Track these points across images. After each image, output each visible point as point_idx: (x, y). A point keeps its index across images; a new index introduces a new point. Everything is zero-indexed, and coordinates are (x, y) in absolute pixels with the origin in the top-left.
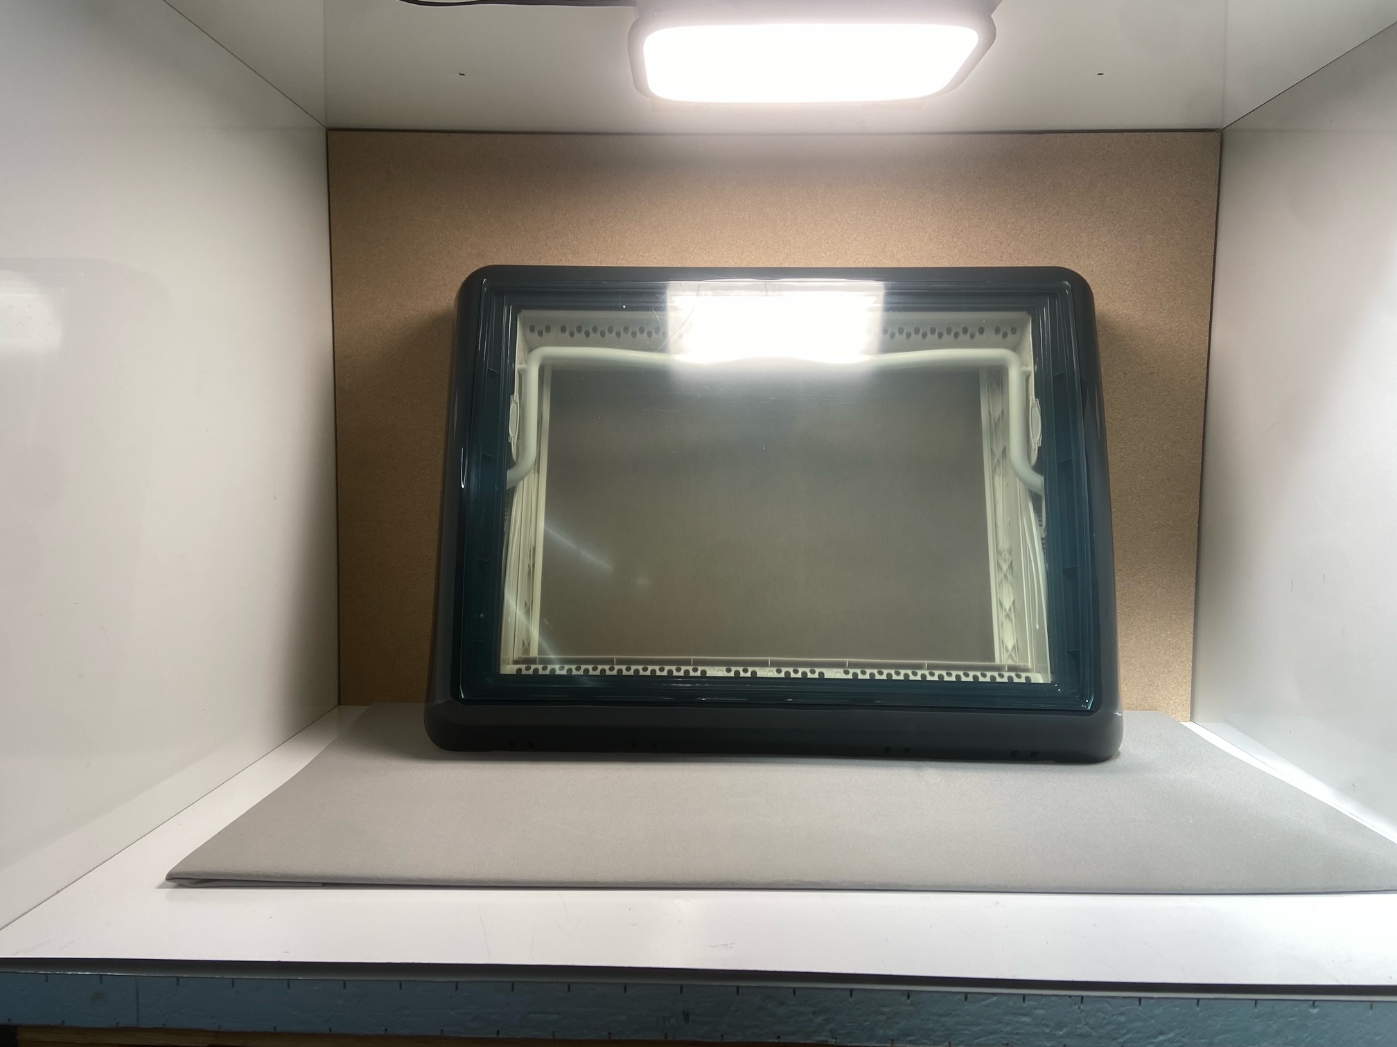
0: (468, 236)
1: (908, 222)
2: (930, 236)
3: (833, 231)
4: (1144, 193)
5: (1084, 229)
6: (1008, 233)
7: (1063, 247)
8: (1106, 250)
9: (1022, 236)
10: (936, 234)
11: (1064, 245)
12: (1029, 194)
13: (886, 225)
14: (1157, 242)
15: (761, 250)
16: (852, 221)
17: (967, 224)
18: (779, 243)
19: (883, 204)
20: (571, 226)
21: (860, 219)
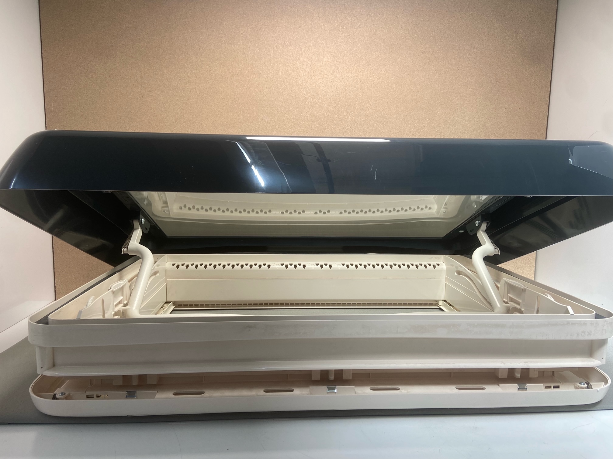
0: (126, 16)
1: (390, 17)
2: (401, 26)
3: (346, 21)
4: (518, 5)
5: (487, 25)
6: (445, 26)
7: (475, 34)
8: (497, 37)
9: (452, 27)
10: (405, 25)
11: (475, 33)
12: (457, 3)
13: (377, 18)
14: (524, 34)
15: (304, 31)
16: (357, 15)
17: (422, 20)
18: (315, 27)
19: (375, 6)
20: (190, 11)
21: (362, 14)
